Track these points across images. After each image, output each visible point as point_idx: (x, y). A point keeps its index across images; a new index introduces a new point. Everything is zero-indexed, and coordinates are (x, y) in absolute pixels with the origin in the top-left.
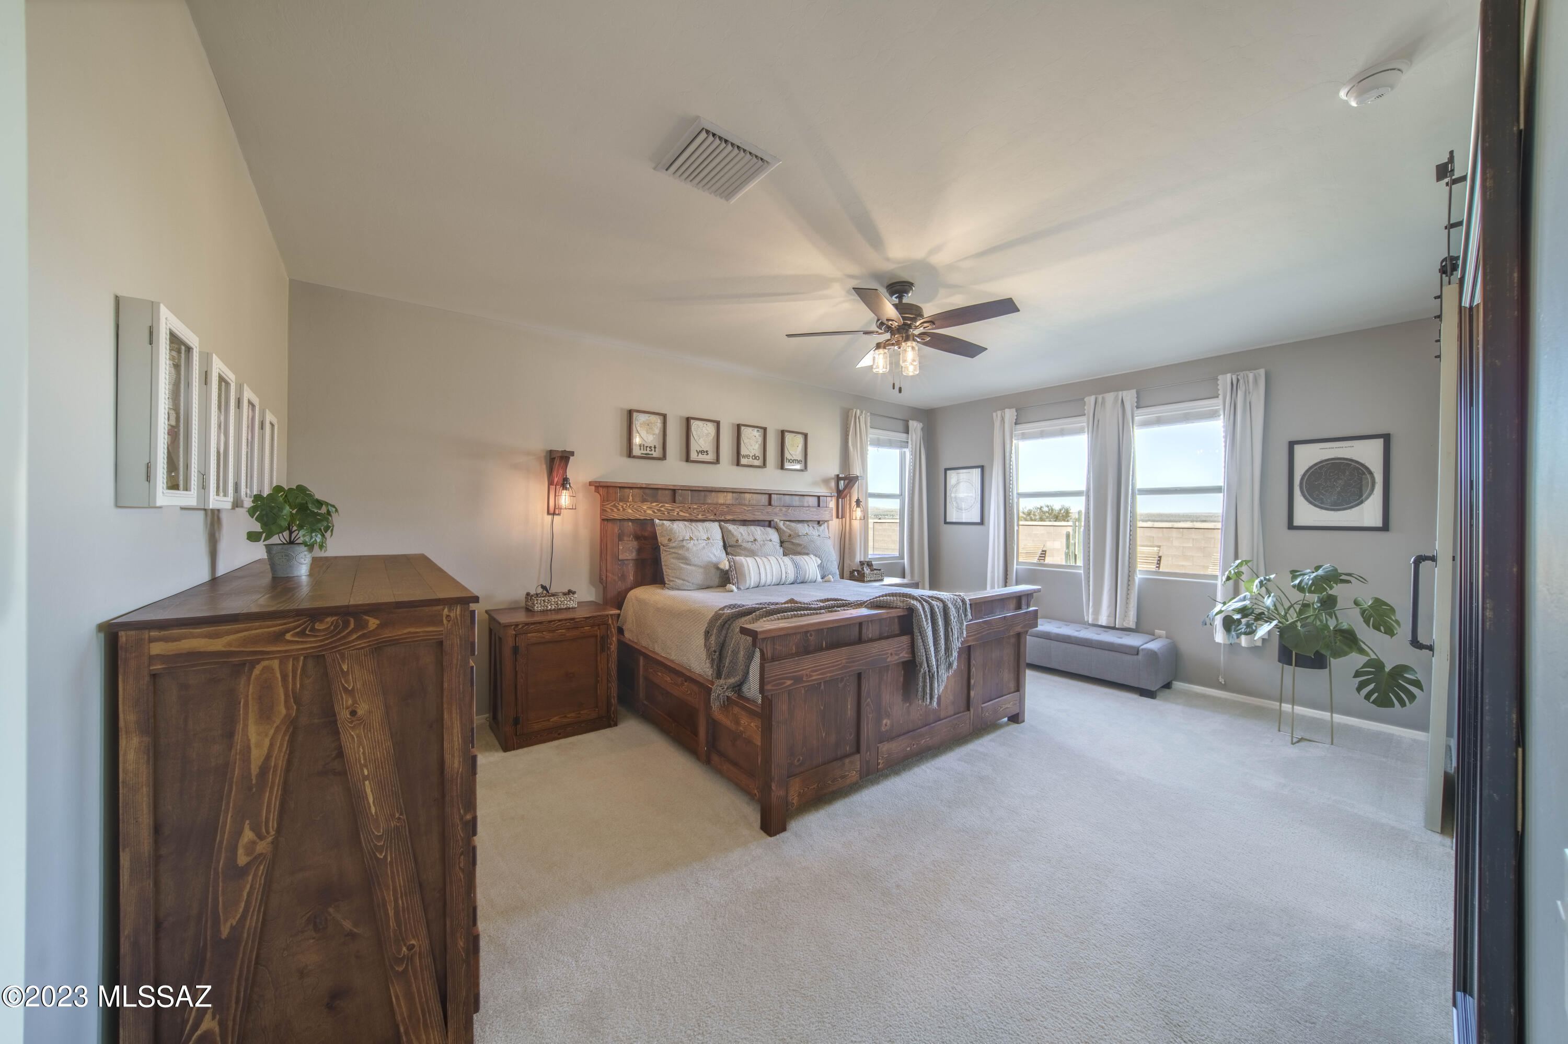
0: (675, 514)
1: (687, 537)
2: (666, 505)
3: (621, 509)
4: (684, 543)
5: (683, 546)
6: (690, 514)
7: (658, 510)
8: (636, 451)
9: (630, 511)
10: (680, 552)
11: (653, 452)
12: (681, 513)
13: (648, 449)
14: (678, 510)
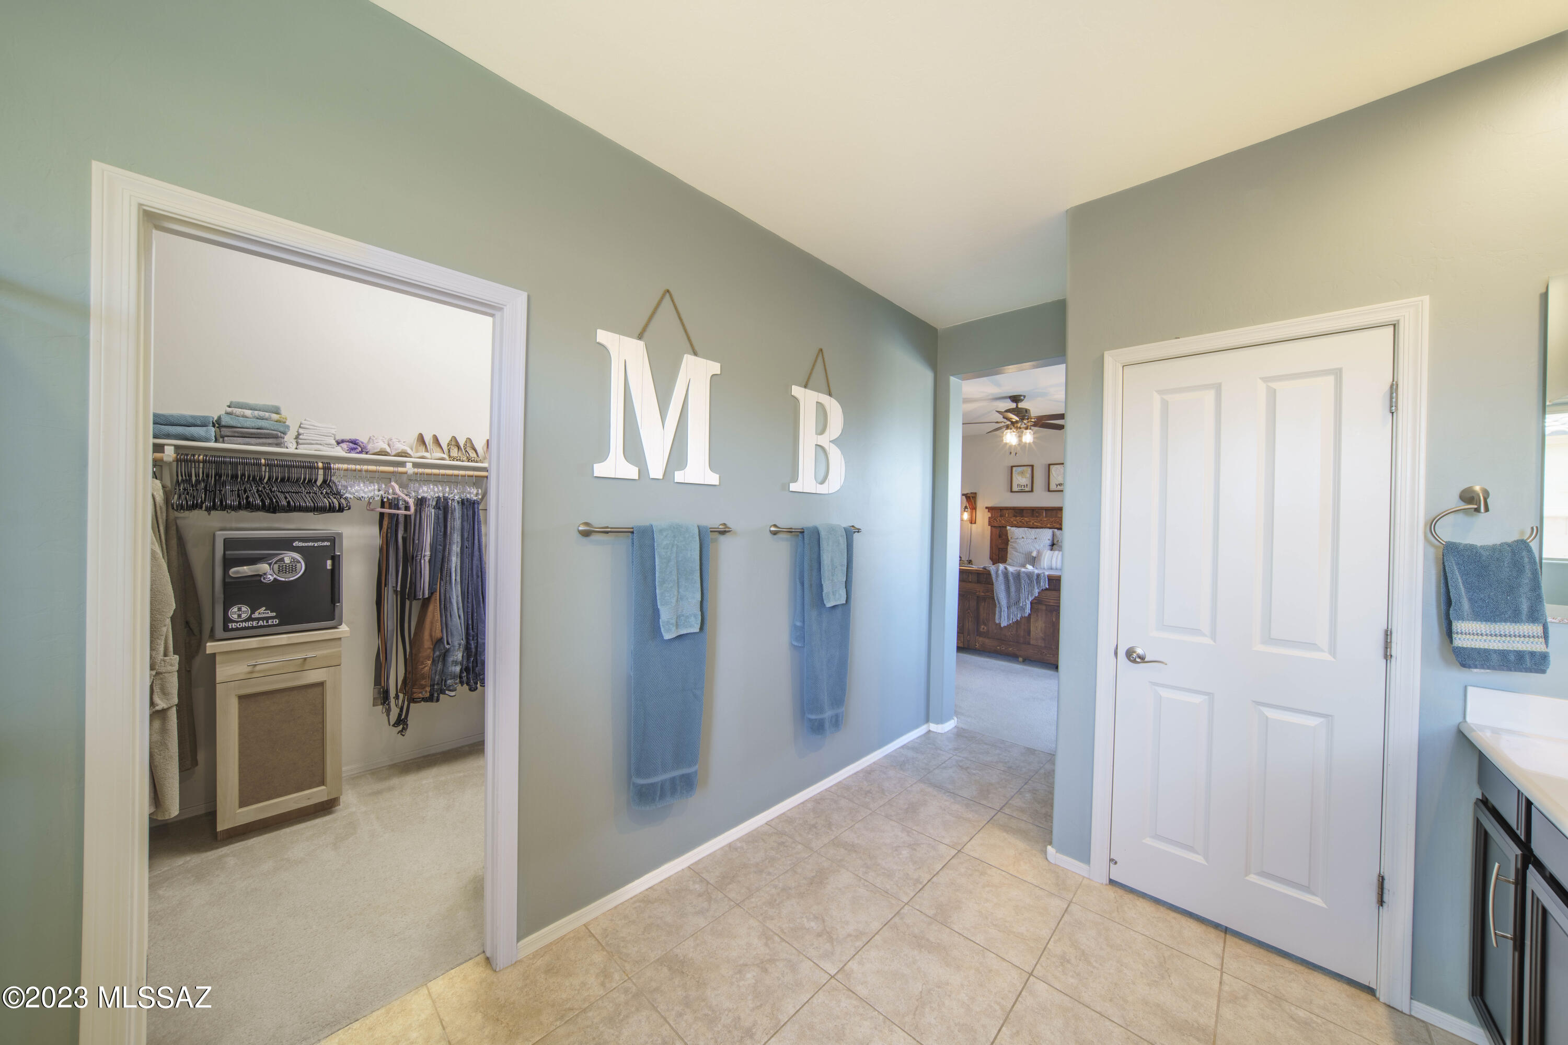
0: (1031, 524)
1: (1021, 537)
2: (1026, 519)
3: (999, 521)
4: (1017, 540)
5: (1016, 542)
6: (1042, 524)
7: (1020, 521)
8: (1015, 488)
9: (1003, 522)
10: (1014, 545)
11: (1026, 488)
12: (1035, 523)
13: (1023, 487)
14: (1033, 521)
